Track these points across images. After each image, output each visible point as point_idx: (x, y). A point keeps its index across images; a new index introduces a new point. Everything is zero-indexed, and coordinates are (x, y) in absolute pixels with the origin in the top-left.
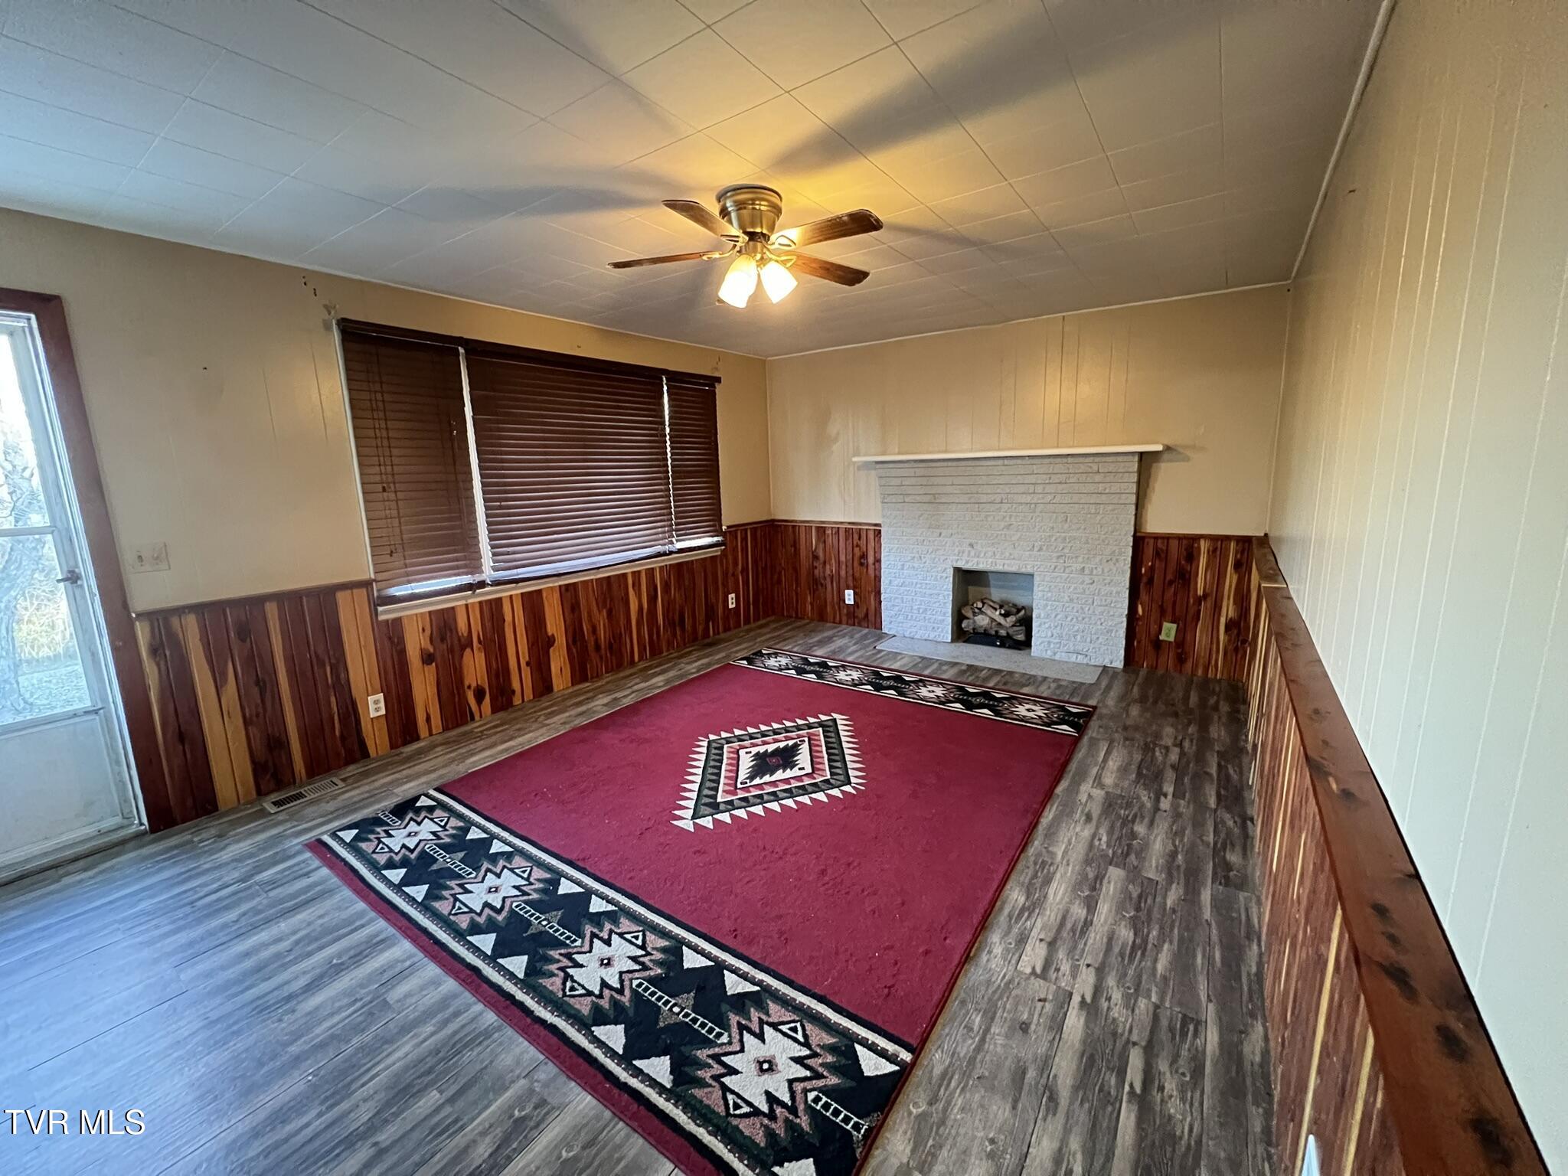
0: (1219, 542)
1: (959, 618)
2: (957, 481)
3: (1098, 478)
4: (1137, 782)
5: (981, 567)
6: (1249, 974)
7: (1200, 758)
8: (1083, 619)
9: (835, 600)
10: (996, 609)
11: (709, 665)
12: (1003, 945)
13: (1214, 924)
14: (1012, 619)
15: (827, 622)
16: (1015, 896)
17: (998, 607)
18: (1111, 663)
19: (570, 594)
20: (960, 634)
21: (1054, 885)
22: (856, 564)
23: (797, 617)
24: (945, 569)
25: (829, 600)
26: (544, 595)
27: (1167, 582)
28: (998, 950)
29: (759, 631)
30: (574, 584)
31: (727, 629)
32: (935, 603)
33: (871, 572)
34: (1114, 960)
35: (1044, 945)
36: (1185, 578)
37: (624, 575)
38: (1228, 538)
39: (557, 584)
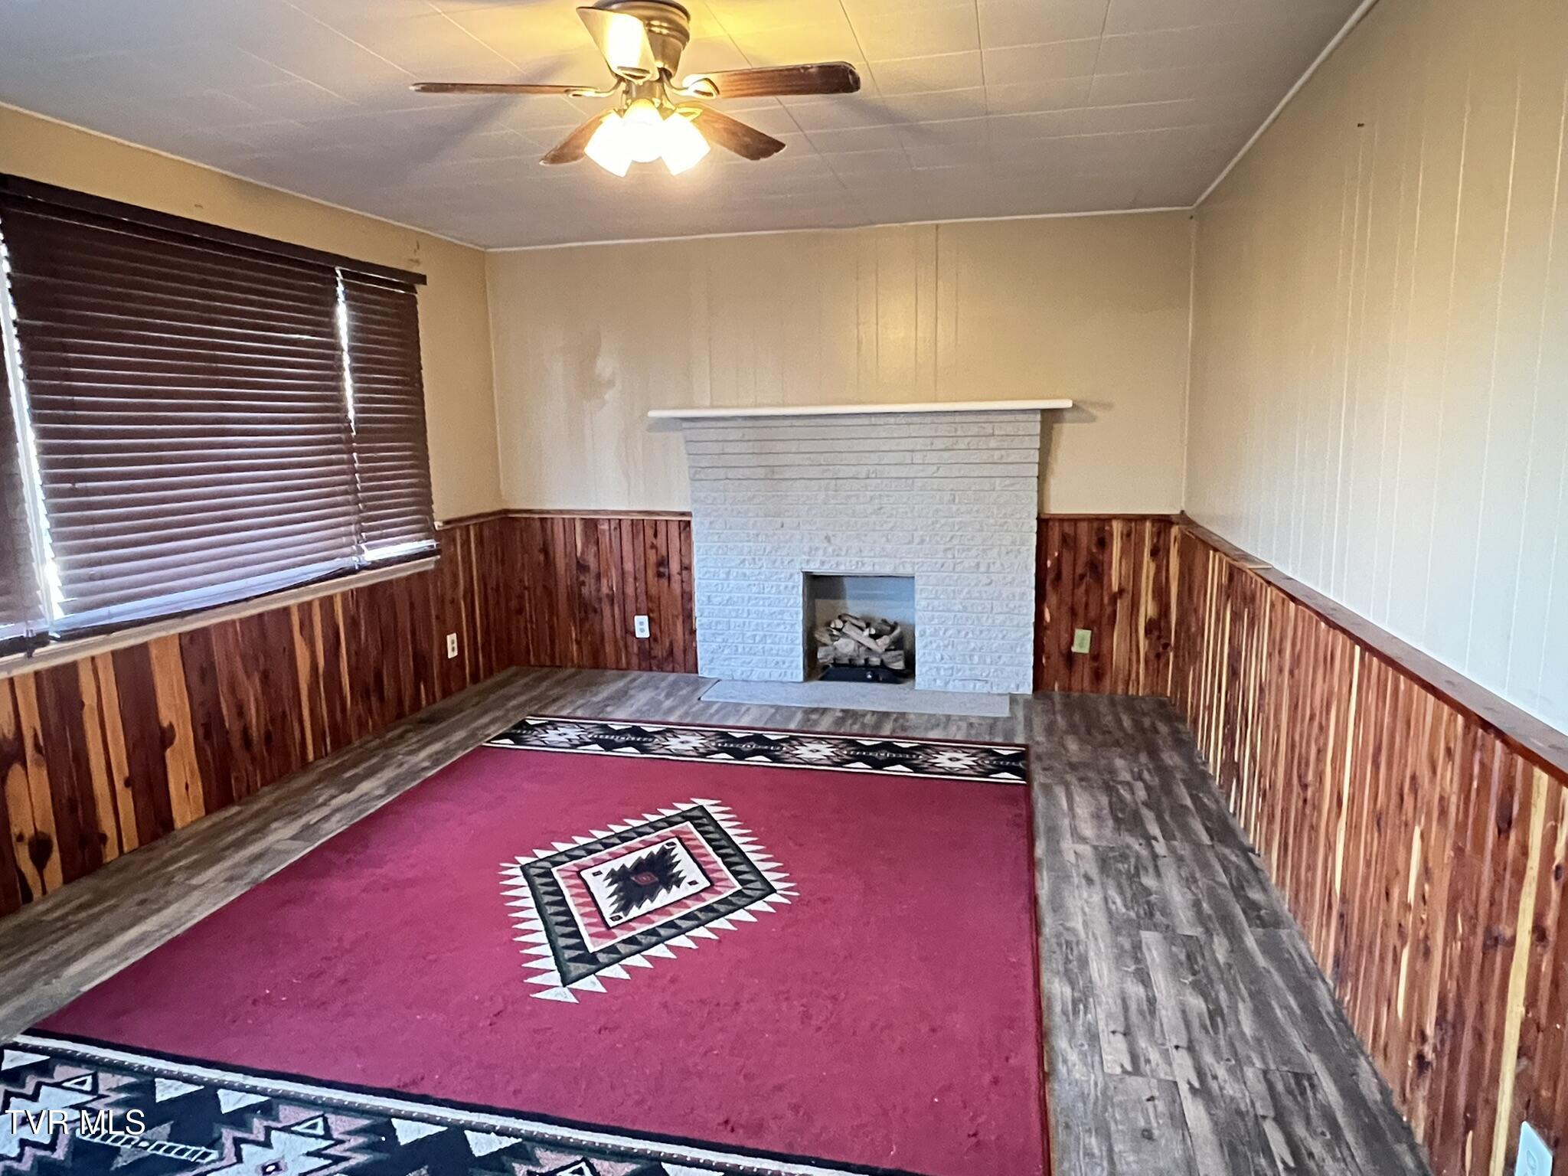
0: (1133, 521)
1: (811, 647)
2: (806, 446)
3: (993, 443)
4: (1118, 829)
5: (841, 570)
6: (1328, 1013)
7: (1167, 789)
8: (981, 632)
9: (619, 633)
10: (862, 629)
11: (447, 752)
12: (1076, 1050)
13: (1272, 970)
14: (885, 641)
15: (606, 668)
16: (1057, 989)
17: (863, 625)
18: (1018, 687)
19: (194, 645)
20: (815, 669)
21: (1094, 966)
22: (651, 573)
23: (553, 665)
24: (792, 575)
25: (608, 635)
26: (154, 652)
27: (1077, 577)
28: (1073, 1057)
29: (502, 692)
30: (204, 631)
31: (446, 693)
32: (778, 625)
33: (676, 586)
34: (1198, 1033)
35: (1119, 1037)
36: (1097, 569)
37: (286, 610)
38: (1143, 518)
39: (173, 632)
